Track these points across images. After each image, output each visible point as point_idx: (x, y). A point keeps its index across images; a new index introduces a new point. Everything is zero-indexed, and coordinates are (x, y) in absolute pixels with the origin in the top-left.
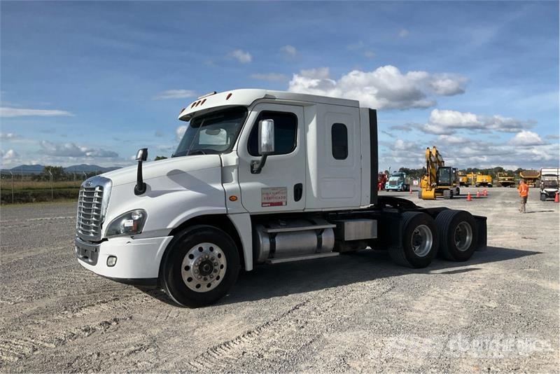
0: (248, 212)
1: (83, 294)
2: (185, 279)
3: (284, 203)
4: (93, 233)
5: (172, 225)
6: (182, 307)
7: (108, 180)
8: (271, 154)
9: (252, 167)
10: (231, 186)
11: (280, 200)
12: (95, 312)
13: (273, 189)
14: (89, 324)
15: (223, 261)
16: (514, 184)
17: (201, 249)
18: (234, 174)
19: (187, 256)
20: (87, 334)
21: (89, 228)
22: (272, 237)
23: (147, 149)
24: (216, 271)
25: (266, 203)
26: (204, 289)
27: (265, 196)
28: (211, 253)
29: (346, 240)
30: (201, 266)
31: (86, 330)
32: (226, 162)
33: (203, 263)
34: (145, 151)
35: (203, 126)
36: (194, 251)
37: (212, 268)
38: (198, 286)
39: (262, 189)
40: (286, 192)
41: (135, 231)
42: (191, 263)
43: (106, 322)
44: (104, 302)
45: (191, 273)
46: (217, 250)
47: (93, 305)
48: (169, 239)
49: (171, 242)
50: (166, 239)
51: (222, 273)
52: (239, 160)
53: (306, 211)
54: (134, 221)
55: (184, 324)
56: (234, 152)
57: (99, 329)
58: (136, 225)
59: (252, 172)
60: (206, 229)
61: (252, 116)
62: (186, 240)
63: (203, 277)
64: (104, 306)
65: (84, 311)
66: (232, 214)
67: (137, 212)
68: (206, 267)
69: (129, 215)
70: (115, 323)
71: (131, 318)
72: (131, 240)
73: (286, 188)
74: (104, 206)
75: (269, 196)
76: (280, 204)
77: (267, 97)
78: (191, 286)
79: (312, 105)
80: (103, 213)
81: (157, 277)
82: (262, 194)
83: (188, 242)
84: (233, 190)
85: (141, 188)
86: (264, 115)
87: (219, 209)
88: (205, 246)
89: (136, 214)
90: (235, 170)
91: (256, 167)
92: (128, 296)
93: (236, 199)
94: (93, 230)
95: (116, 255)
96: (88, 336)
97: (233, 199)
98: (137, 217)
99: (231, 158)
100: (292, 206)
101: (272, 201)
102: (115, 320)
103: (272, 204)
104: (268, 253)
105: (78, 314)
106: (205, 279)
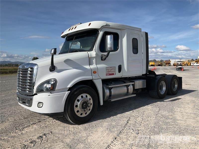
0: (101, 78)
1: (22, 119)
2: (76, 111)
3: (115, 74)
4: (28, 91)
5: (69, 86)
6: (75, 125)
7: (36, 65)
8: (112, 51)
9: (102, 58)
10: (93, 66)
11: (113, 73)
12: (32, 130)
13: (110, 67)
14: (31, 138)
15: (91, 101)
16: (162, 65)
17: (82, 97)
18: (94, 61)
19: (76, 100)
20: (32, 145)
21: (26, 88)
22: (110, 89)
23: (56, 48)
24: (89, 107)
25: (108, 74)
26: (84, 115)
27: (107, 71)
28: (87, 98)
29: (135, 89)
30: (83, 105)
31: (31, 143)
32: (91, 55)
33: (83, 103)
34: (55, 49)
35: (75, 39)
36: (79, 98)
37: (87, 105)
38: (81, 114)
39: (106, 67)
40: (115, 69)
41: (52, 89)
42: (79, 104)
43: (40, 136)
44: (34, 124)
45: (78, 109)
46: (89, 97)
47: (29, 126)
48: (68, 92)
49: (69, 94)
50: (67, 93)
51: (91, 107)
52: (97, 54)
53: (122, 77)
54: (51, 85)
55: (80, 135)
56: (94, 51)
57: (38, 140)
58: (52, 86)
59: (102, 60)
60: (84, 87)
61: (101, 34)
62: (76, 93)
63: (84, 110)
64: (35, 126)
65: (26, 130)
66: (95, 79)
67: (52, 80)
68: (85, 105)
69: (48, 82)
70: (44, 137)
71: (51, 132)
72: (50, 94)
73: (115, 67)
74: (34, 77)
75: (109, 71)
76: (113, 74)
77: (107, 25)
78: (78, 114)
79: (124, 29)
80: (34, 81)
81: (63, 111)
82: (106, 70)
83: (77, 94)
84: (95, 69)
85: (53, 68)
86: (106, 34)
87: (89, 77)
88: (84, 95)
89: (52, 81)
90: (95, 59)
91: (104, 57)
92: (44, 120)
93: (96, 73)
94: (28, 89)
95: (43, 102)
96: (34, 146)
97: (95, 72)
98: (52, 83)
99: (93, 53)
100: (118, 75)
101: (110, 73)
102: (44, 135)
103: (110, 74)
104: (109, 96)
105: (23, 132)
106: (85, 111)
